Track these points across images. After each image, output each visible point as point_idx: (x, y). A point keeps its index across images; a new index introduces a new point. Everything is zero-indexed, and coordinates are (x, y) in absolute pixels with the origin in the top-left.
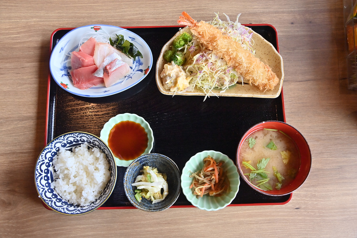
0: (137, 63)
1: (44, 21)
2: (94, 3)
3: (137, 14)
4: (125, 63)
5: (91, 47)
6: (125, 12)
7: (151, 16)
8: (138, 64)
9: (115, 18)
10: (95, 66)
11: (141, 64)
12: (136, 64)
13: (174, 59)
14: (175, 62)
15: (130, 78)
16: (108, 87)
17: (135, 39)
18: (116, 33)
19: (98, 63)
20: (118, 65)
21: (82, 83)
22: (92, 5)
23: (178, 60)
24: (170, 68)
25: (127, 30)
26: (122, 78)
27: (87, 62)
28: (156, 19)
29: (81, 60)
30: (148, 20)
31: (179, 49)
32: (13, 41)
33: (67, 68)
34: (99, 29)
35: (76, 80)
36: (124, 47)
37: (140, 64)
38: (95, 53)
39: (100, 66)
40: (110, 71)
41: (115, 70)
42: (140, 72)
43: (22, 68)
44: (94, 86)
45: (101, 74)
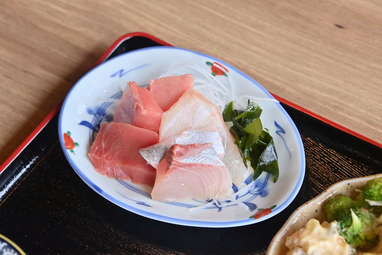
0: (256, 186)
1: (131, 11)
2: (253, 26)
3: (331, 92)
4: (223, 164)
5: (173, 93)
6: (307, 74)
7: (362, 111)
8: (257, 189)
9: (277, 77)
10: (157, 135)
11: (262, 193)
12: (253, 187)
13: (344, 221)
14: (342, 228)
15: (218, 209)
16: (155, 200)
17: (284, 132)
18: (250, 97)
19: (165, 130)
20: (203, 159)
21: (107, 158)
22: (249, 28)
23: (351, 227)
24: (319, 233)
25: (278, 105)
26: (200, 200)
27: (143, 116)
28: (371, 123)
29: (135, 107)
30: (347, 116)
31: (372, 203)
32: (48, 17)
33: (104, 115)
34: (222, 73)
35: (101, 145)
36: (248, 135)
37: (260, 193)
38: (174, 107)
39: (165, 139)
40: (175, 159)
41: (190, 165)
42: (247, 208)
43: (25, 71)
44: (129, 182)
45: (155, 158)
